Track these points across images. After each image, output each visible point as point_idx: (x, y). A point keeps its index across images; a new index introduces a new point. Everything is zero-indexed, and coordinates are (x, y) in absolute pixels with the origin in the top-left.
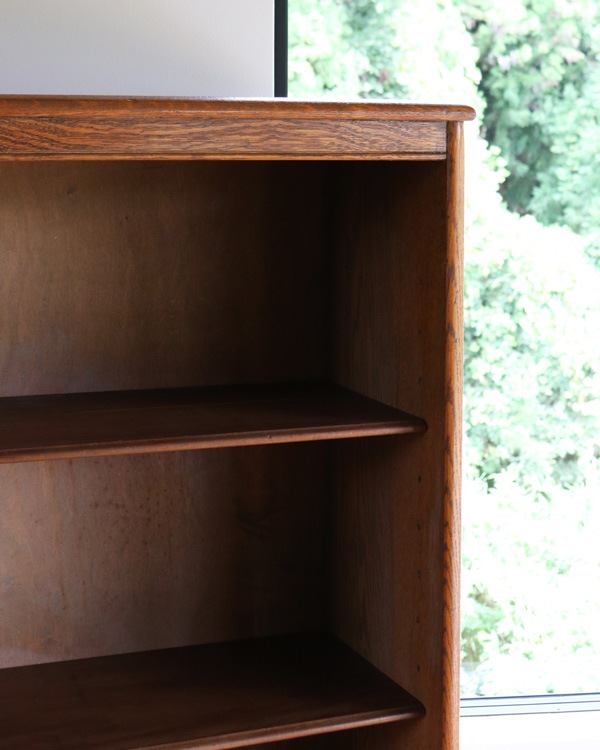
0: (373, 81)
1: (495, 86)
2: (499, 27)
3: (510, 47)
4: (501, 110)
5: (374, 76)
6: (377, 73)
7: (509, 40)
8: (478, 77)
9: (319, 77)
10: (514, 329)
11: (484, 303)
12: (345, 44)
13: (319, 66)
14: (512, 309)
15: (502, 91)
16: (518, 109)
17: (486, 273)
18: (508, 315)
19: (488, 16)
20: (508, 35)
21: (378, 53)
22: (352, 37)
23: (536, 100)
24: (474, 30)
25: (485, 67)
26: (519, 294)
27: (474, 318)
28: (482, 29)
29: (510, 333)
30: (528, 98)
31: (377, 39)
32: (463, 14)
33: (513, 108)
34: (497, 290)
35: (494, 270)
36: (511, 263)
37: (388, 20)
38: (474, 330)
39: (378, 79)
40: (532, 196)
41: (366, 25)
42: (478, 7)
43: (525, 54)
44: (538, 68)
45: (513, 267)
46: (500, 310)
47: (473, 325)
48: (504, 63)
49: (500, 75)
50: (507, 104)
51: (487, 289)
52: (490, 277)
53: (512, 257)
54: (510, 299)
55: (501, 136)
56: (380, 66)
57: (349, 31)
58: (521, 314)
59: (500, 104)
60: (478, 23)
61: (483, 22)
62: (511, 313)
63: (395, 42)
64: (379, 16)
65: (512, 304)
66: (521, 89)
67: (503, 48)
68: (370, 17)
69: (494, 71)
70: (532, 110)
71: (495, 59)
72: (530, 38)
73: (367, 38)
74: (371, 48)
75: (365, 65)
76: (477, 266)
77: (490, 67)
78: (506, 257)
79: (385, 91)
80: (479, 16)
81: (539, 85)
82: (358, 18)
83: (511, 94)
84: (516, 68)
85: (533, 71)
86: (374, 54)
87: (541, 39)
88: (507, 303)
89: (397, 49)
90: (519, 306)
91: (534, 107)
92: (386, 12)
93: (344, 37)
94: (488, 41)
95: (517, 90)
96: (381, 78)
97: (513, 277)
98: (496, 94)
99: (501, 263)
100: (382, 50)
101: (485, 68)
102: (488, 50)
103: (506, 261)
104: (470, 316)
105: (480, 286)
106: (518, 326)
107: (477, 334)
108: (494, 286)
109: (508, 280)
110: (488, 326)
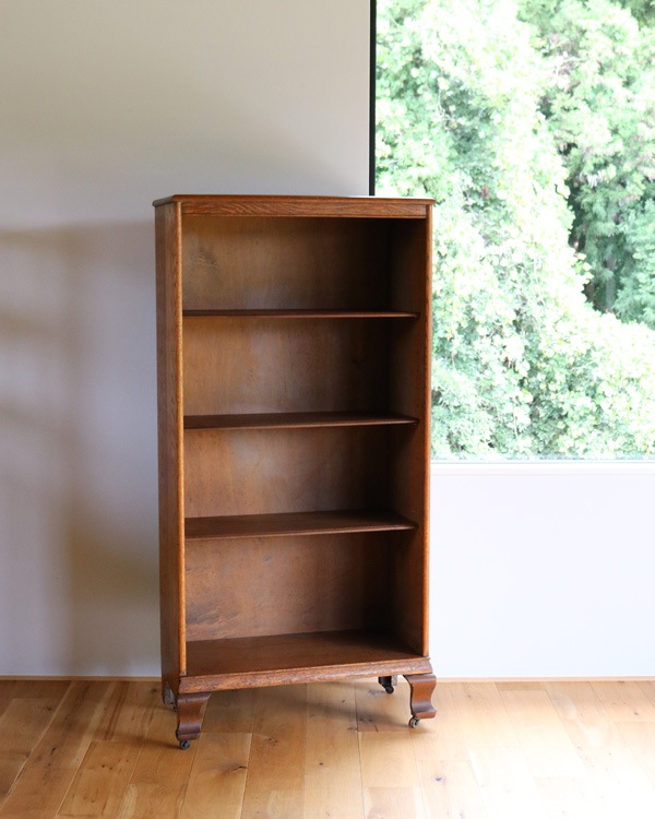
0: (476, 196)
1: (584, 200)
2: (588, 149)
3: (598, 167)
4: (590, 221)
5: (476, 191)
6: (479, 190)
7: (597, 161)
8: (567, 192)
9: (429, 193)
10: (595, 409)
11: (570, 389)
12: (452, 166)
13: (429, 184)
14: (593, 393)
15: (591, 205)
16: (606, 220)
17: (571, 361)
18: (589, 399)
19: (579, 140)
20: (596, 156)
21: (481, 173)
22: (458, 159)
23: (621, 212)
24: (566, 152)
25: (574, 184)
26: (599, 380)
27: (561, 400)
28: (574, 151)
29: (591, 413)
30: (613, 212)
31: (479, 160)
32: (556, 138)
33: (600, 220)
34: (581, 376)
35: (579, 359)
36: (593, 353)
37: (488, 145)
38: (561, 410)
39: (480, 195)
40: (617, 297)
41: (470, 150)
42: (570, 132)
43: (611, 173)
44: (624, 185)
45: (595, 357)
46: (583, 394)
47: (560, 406)
48: (592, 180)
49: (590, 191)
50: (595, 216)
51: (573, 376)
52: (574, 364)
53: (594, 348)
54: (592, 384)
55: (591, 247)
56: (482, 183)
57: (455, 154)
58: (601, 397)
59: (589, 216)
60: (570, 146)
61: (575, 145)
62: (593, 397)
63: (495, 163)
64: (481, 141)
65: (594, 389)
66: (607, 204)
67: (592, 168)
68: (473, 143)
69: (583, 188)
70: (617, 223)
71: (585, 177)
72: (616, 159)
73: (471, 160)
74: (474, 168)
75: (469, 181)
76: (564, 356)
77: (580, 184)
78: (589, 347)
79: (486, 205)
80: (571, 139)
81: (623, 200)
82: (463, 143)
83: (599, 208)
84: (602, 185)
85: (619, 187)
86: (477, 174)
87: (625, 159)
88: (589, 388)
89: (496, 169)
90: (599, 390)
91: (620, 219)
92: (487, 137)
93: (451, 159)
94: (578, 162)
95: (604, 204)
96: (483, 194)
97: (595, 365)
98: (586, 208)
99: (585, 353)
100: (483, 171)
101: (576, 185)
102: (579, 169)
103: (589, 351)
104: (557, 398)
105: (566, 372)
106: (599, 407)
107: (564, 414)
108: (578, 373)
109: (590, 368)
110: (572, 407)
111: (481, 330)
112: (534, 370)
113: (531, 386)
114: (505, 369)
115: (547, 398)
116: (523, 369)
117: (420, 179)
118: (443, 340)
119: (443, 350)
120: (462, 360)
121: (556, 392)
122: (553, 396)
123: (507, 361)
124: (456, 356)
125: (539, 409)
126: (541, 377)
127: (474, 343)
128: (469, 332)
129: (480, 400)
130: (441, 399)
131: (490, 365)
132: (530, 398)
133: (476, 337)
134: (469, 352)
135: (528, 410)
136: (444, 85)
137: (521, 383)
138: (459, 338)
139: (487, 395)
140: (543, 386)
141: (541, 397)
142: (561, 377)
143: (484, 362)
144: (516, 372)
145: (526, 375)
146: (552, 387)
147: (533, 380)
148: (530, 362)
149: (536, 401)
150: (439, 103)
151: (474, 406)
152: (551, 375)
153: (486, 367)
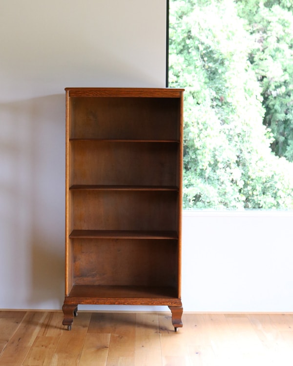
0: (217, 101)
1: (270, 103)
2: (272, 79)
3: (277, 87)
4: (273, 113)
5: (218, 99)
6: (219, 98)
7: (276, 84)
8: (262, 99)
9: (195, 99)
10: (276, 204)
11: (264, 194)
12: (206, 86)
13: (195, 95)
14: (275, 196)
15: (274, 105)
16: (281, 113)
17: (264, 181)
18: (273, 198)
19: (267, 74)
20: (276, 82)
21: (220, 90)
22: (209, 83)
23: (288, 109)
24: (262, 80)
26: (278, 190)
27: (259, 199)
28: (265, 79)
29: (274, 205)
30: (284, 109)
31: (219, 84)
32: (256, 73)
33: (278, 113)
34: (268, 188)
35: (268, 179)
36: (275, 176)
37: (223, 76)
38: (259, 204)
39: (219, 100)
40: (286, 150)
41: (215, 78)
42: (263, 70)
43: (283, 90)
44: (290, 96)
45: (276, 178)
46: (270, 196)
47: (259, 202)
48: (274, 94)
49: (273, 99)
50: (276, 111)
51: (265, 187)
52: (266, 182)
53: (275, 174)
54: (274, 192)
55: (274, 125)
56: (220, 95)
57: (207, 80)
58: (279, 198)
59: (273, 111)
60: (263, 77)
61: (266, 77)
62: (275, 198)
63: (226, 85)
64: (220, 74)
65: (276, 194)
66: (282, 105)
67: (274, 88)
68: (216, 75)
69: (270, 97)
70: (286, 114)
71: (271, 92)
72: (286, 83)
73: (215, 83)
74: (217, 87)
75: (214, 94)
76: (261, 178)
77: (268, 95)
78: (273, 173)
79: (222, 105)
80: (264, 74)
81: (289, 103)
82: (211, 75)
83: (277, 107)
84: (278, 96)
85: (287, 97)
86: (218, 90)
87: (290, 83)
88: (273, 193)
89: (227, 88)
90: (278, 194)
91: (288, 112)
92: (222, 72)
93: (205, 83)
94: (267, 85)
95: (280, 105)
96: (221, 100)
97: (276, 182)
98: (271, 107)
99: (271, 176)
100: (221, 88)
101: (266, 96)
102: (268, 88)
103: (273, 176)
104: (257, 198)
105: (262, 186)
106: (278, 202)
107: (261, 206)
108: (268, 186)
109: (273, 183)
110: (265, 203)
111: (220, 165)
112: (246, 185)
113: (245, 193)
114: (232, 184)
115: (253, 198)
116: (241, 184)
117: (190, 92)
118: (202, 170)
119: (202, 175)
120: (211, 180)
121: (257, 195)
122: (255, 198)
123: (233, 180)
124: (208, 178)
125: (249, 203)
126: (249, 188)
127: (217, 171)
128: (214, 166)
129: (220, 199)
130: (201, 199)
131: (225, 182)
132: (244, 198)
133: (218, 169)
134: (215, 176)
135: (243, 204)
136: (201, 48)
137: (240, 191)
138: (210, 169)
139: (223, 197)
140: (250, 193)
141: (250, 198)
142: (259, 188)
143: (221, 181)
144: (237, 186)
145: (242, 187)
146: (255, 193)
147: (246, 189)
148: (244, 181)
149: (247, 200)
150: (200, 56)
151: (217, 202)
152: (254, 187)
153: (222, 183)
